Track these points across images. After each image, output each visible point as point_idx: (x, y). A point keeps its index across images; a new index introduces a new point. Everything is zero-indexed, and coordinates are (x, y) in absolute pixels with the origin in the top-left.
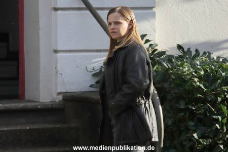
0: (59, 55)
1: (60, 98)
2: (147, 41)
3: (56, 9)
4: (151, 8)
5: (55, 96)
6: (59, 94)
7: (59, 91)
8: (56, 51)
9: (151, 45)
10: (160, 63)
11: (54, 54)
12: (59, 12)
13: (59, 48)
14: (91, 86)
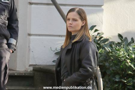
0: (32, 37)
1: (31, 69)
2: (96, 30)
3: (31, 4)
4: (101, 6)
5: (27, 67)
6: (30, 65)
7: (31, 63)
8: (29, 35)
9: (98, 34)
10: (103, 48)
11: (28, 37)
12: (33, 6)
13: (32, 33)
14: (54, 61)
